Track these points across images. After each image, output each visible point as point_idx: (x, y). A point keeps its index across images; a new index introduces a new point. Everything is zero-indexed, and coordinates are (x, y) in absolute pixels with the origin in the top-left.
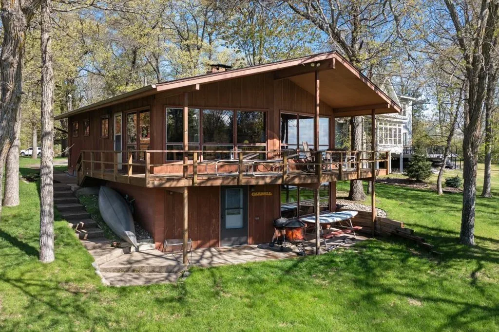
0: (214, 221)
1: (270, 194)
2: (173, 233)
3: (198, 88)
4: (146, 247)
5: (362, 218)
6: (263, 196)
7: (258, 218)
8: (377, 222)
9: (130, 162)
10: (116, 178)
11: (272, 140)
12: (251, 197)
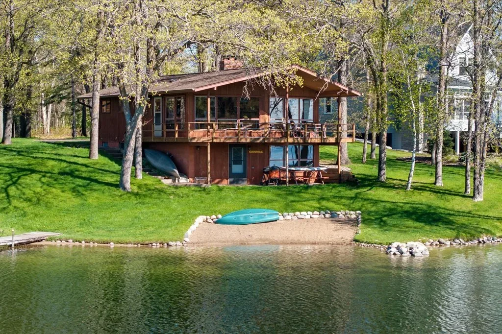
0: (225, 167)
1: (262, 152)
2: (199, 173)
3: (215, 89)
4: (183, 180)
5: (334, 173)
6: (257, 153)
7: (253, 168)
8: (342, 175)
9: (177, 129)
10: (165, 140)
11: (263, 116)
12: (249, 154)
